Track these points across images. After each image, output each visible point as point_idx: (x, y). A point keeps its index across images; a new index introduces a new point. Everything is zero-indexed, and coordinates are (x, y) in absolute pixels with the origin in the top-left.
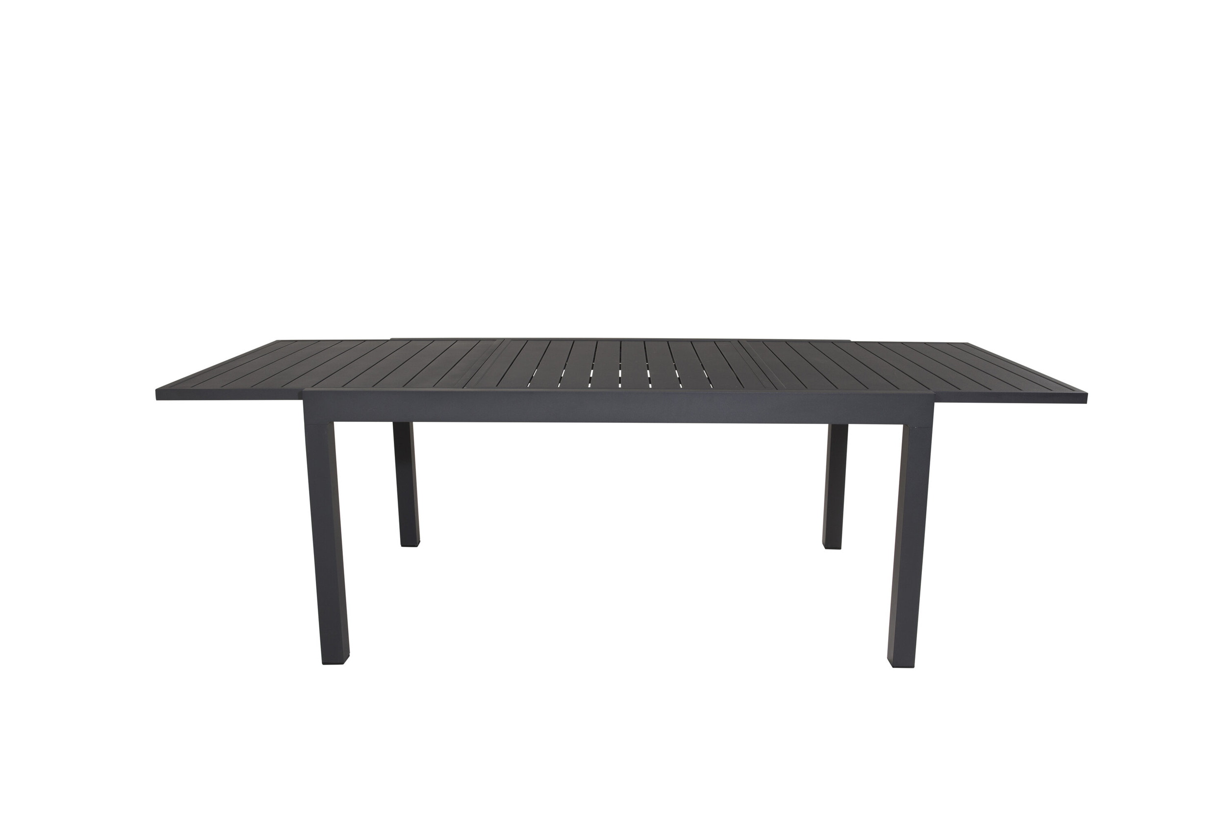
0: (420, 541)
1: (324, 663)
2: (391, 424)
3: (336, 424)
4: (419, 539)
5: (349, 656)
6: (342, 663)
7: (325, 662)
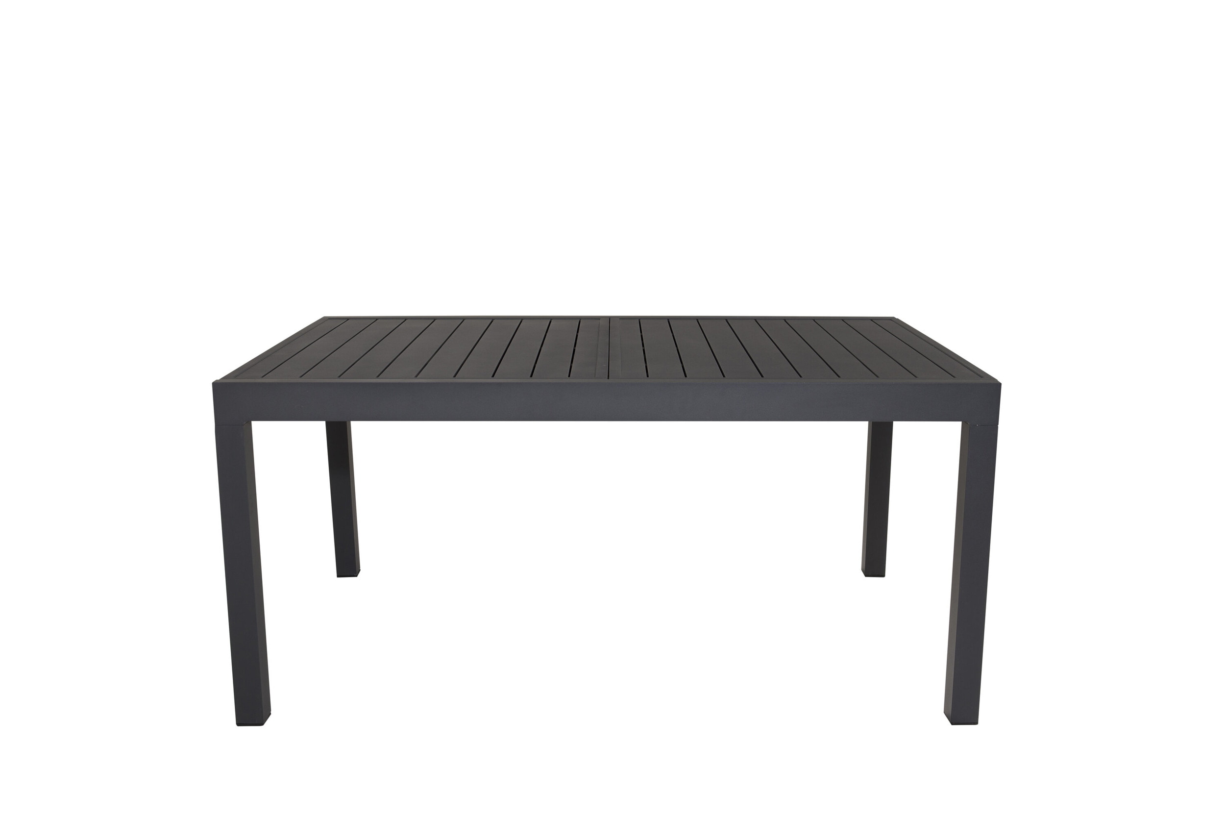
0: (360, 570)
1: (239, 724)
2: (324, 422)
3: (255, 424)
4: (359, 568)
5: (270, 714)
6: (262, 724)
7: (240, 722)
